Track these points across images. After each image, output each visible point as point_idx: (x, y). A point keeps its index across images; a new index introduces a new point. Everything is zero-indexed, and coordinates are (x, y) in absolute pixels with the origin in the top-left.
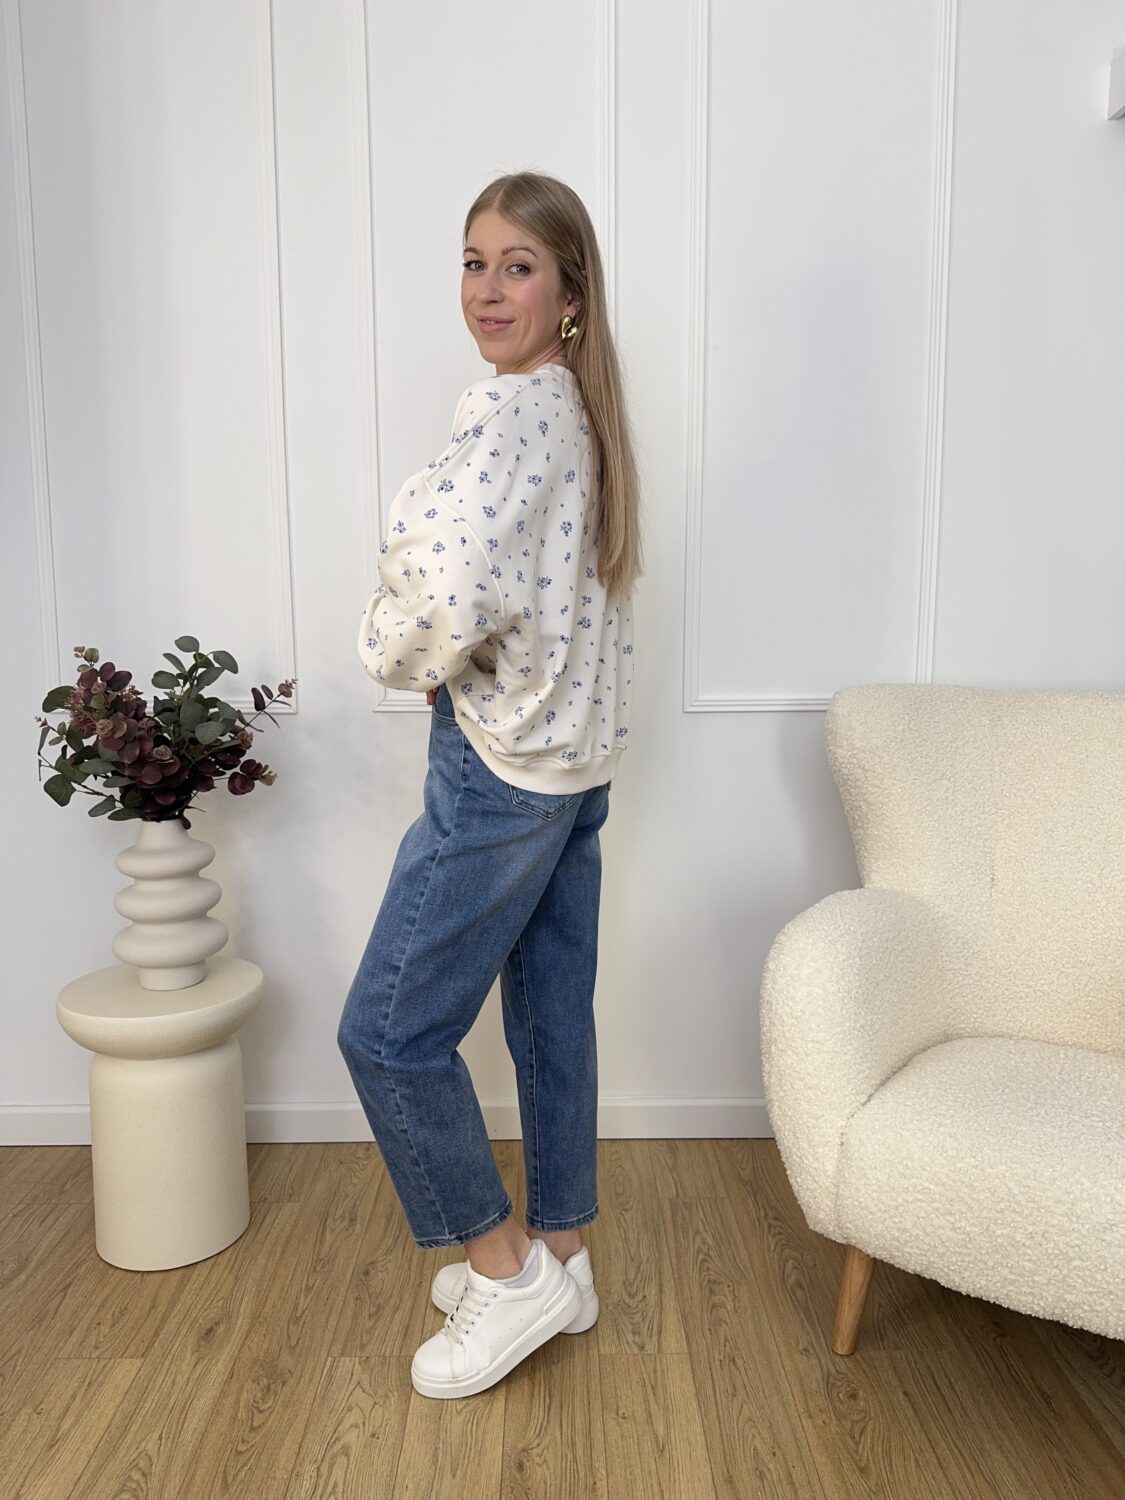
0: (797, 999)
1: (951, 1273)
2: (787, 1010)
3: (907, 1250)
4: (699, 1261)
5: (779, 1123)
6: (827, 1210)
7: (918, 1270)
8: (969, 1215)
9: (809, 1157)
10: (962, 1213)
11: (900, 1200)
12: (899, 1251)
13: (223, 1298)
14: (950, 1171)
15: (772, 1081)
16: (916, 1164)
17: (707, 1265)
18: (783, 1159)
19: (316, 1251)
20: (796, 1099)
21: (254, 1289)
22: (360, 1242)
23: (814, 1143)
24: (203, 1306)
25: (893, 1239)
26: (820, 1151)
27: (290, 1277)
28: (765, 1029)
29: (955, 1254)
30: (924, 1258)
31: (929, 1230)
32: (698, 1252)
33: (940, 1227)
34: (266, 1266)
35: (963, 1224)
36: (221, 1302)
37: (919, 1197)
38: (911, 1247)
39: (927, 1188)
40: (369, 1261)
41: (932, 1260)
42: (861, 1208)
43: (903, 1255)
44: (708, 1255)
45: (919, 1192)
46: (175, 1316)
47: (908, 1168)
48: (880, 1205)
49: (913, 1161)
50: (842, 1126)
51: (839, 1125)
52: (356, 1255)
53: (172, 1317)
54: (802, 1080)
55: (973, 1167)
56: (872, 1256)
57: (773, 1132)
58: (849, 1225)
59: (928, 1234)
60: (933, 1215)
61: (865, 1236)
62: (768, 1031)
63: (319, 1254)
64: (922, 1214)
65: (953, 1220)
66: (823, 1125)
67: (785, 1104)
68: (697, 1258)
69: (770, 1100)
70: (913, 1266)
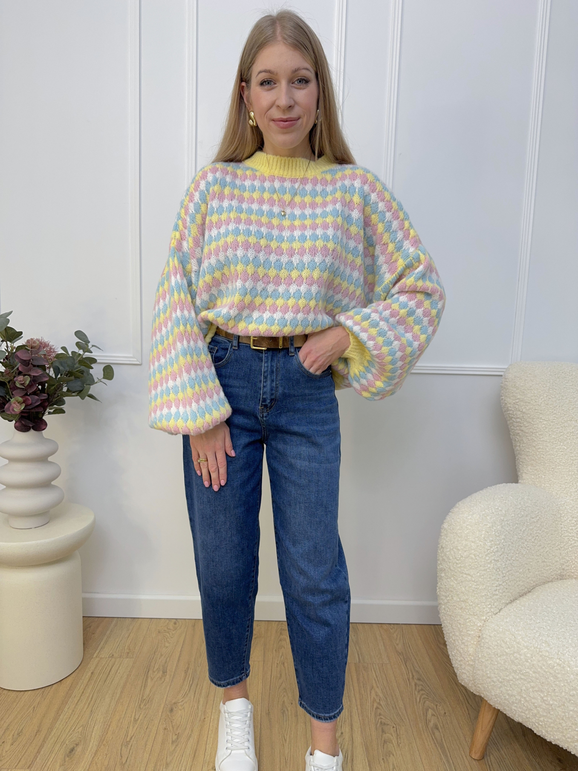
0: (459, 548)
1: (540, 727)
2: (452, 552)
3: (513, 708)
4: (374, 709)
5: (444, 618)
6: (468, 674)
7: (521, 721)
8: (553, 694)
9: (460, 642)
10: (549, 692)
11: (511, 677)
12: (508, 707)
13: (82, 726)
14: (544, 665)
15: (441, 593)
16: (522, 657)
17: (379, 711)
18: (446, 639)
19: (142, 692)
20: (454, 606)
21: (102, 720)
22: (168, 689)
23: (462, 634)
24: (69, 732)
25: (505, 699)
26: (466, 639)
27: (124, 713)
28: (439, 562)
29: (544, 716)
30: (523, 714)
31: (527, 699)
32: (373, 703)
33: (534, 698)
34: (110, 703)
35: (549, 699)
36: (81, 728)
37: (523, 677)
38: (516, 706)
39: (528, 672)
40: (173, 701)
41: (528, 716)
42: (489, 678)
43: (511, 710)
44: (381, 705)
45: (523, 674)
46: (52, 738)
47: (517, 659)
48: (498, 678)
49: (520, 655)
50: (480, 626)
51: (479, 625)
52: (165, 697)
53: (49, 739)
54: (458, 595)
55: (558, 664)
56: (493, 707)
57: (441, 622)
58: (480, 686)
59: (526, 700)
60: (531, 690)
61: (488, 694)
62: (441, 563)
63: (143, 696)
64: (524, 688)
65: (542, 695)
66: (469, 624)
67: (448, 607)
68: (373, 705)
69: (440, 604)
70: (517, 719)
